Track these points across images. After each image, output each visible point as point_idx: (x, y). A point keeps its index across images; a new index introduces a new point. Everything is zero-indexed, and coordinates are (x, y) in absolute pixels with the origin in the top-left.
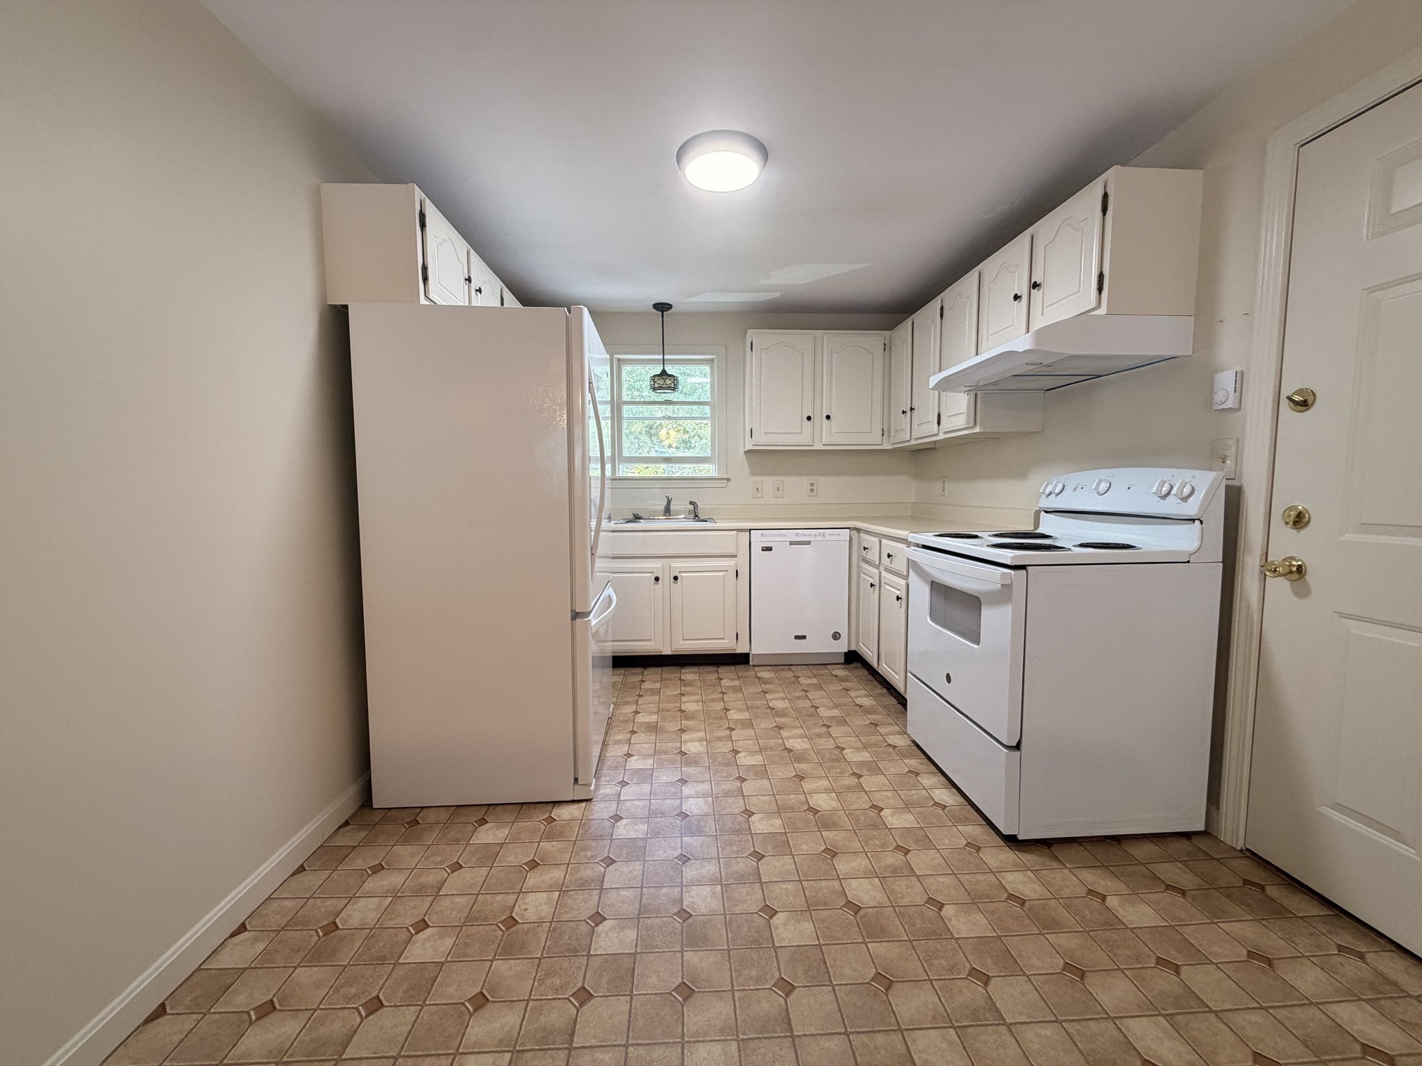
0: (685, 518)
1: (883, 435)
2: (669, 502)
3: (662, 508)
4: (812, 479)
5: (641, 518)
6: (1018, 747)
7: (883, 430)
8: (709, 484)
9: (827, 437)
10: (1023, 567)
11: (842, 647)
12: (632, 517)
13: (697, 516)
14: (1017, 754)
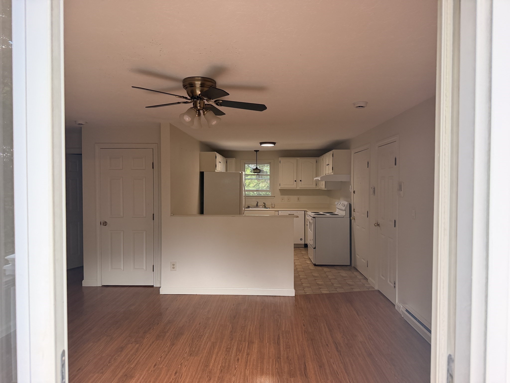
0: (262, 207)
1: (316, 185)
2: (258, 203)
3: (256, 204)
4: (298, 197)
5: (250, 207)
6: (315, 248)
7: (316, 184)
8: (269, 198)
9: (300, 186)
10: (315, 218)
11: (302, 242)
12: (247, 207)
13: (265, 207)
14: (315, 249)
